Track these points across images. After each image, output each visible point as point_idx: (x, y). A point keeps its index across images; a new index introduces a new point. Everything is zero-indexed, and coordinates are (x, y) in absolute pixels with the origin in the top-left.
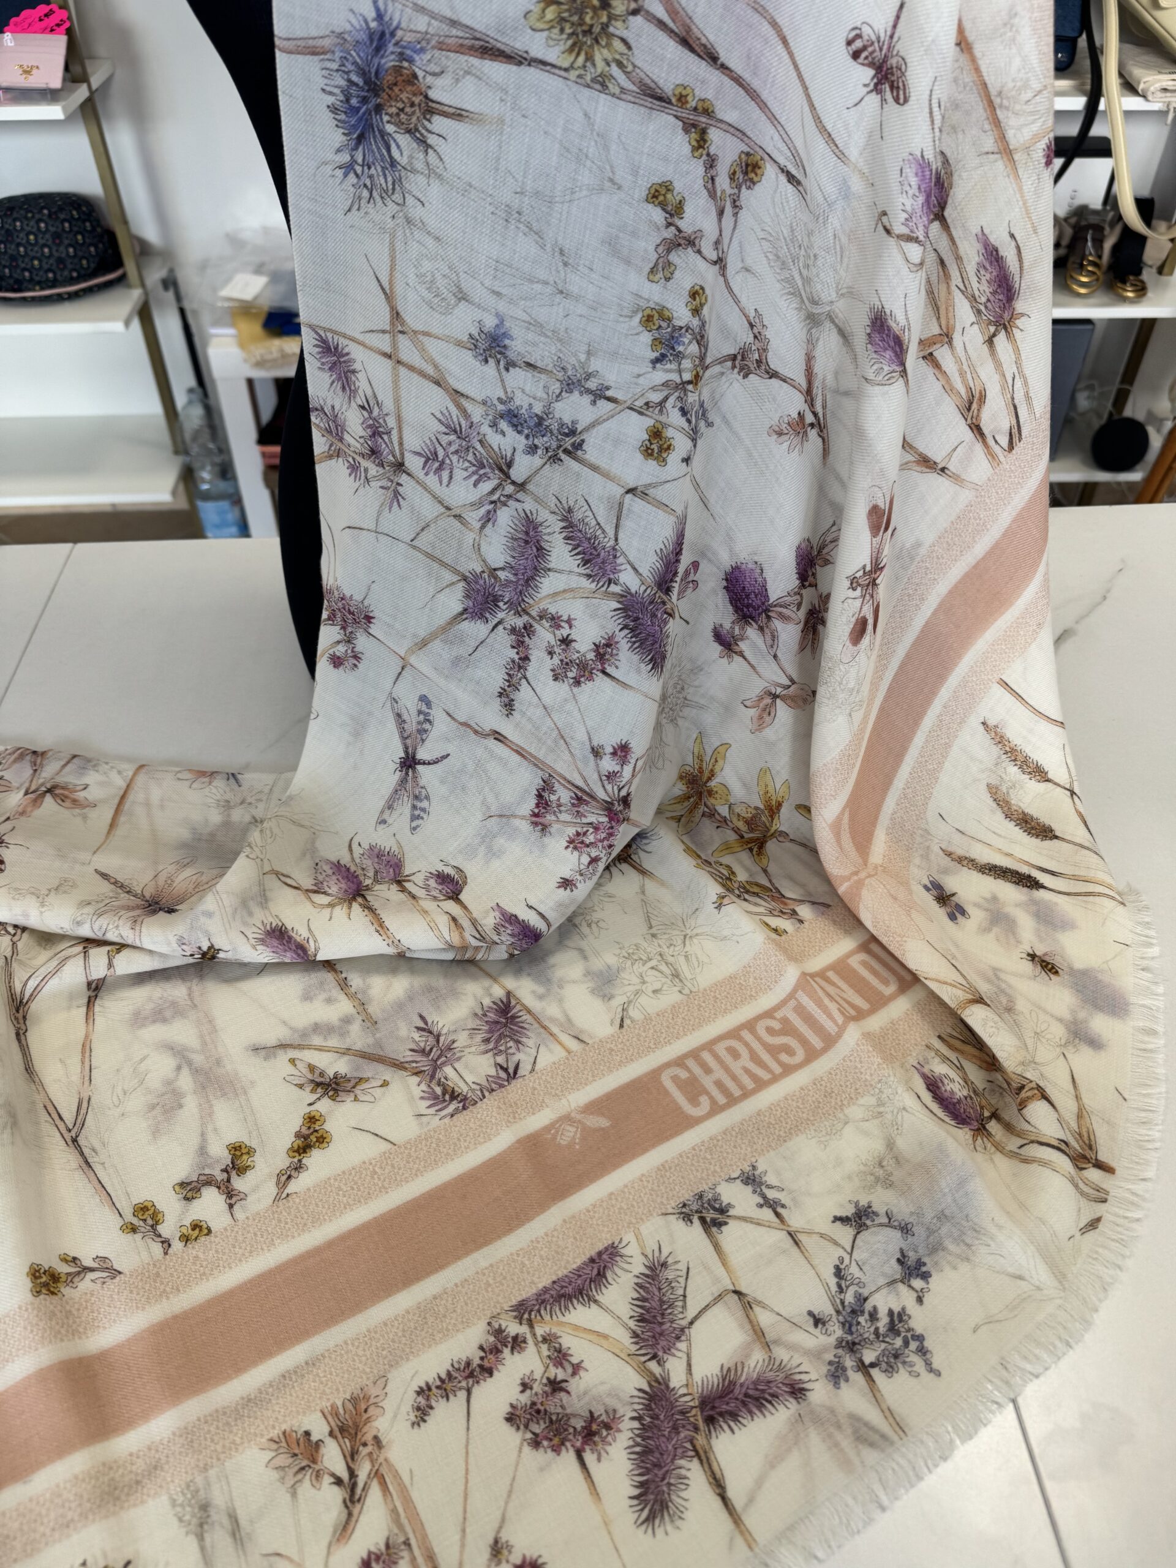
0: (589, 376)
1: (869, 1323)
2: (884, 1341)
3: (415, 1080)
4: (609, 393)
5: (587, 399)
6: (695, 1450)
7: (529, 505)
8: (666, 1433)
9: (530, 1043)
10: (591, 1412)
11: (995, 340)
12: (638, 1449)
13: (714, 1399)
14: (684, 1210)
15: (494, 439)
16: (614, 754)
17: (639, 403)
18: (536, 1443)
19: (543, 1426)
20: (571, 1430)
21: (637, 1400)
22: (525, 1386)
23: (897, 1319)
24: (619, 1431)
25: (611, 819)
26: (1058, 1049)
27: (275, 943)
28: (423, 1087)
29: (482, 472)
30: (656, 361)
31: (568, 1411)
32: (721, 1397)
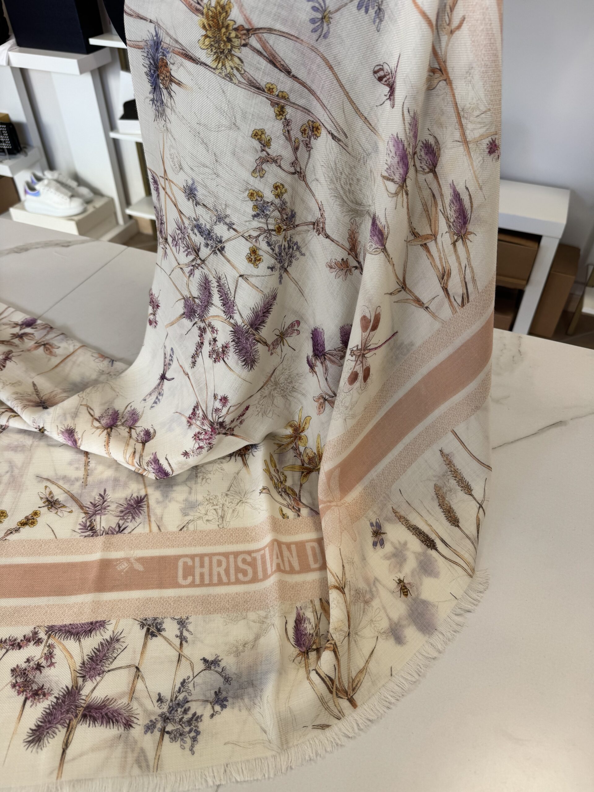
0: (226, 216)
1: (182, 713)
2: (181, 725)
3: (84, 515)
4: (234, 227)
5: (226, 227)
6: (69, 725)
7: (206, 271)
8: (63, 711)
9: (138, 520)
10: (43, 686)
11: (457, 244)
12: (48, 711)
13: (93, 708)
14: (144, 622)
15: (193, 236)
16: (221, 400)
17: (246, 235)
18: (14, 686)
19: (22, 680)
20: (30, 688)
21: (62, 690)
22: (28, 661)
23: (196, 718)
24: (47, 699)
25: (212, 431)
26: (377, 634)
27: (67, 435)
28: (84, 520)
29: (189, 250)
30: (254, 216)
31: (35, 680)
32: (96, 709)
